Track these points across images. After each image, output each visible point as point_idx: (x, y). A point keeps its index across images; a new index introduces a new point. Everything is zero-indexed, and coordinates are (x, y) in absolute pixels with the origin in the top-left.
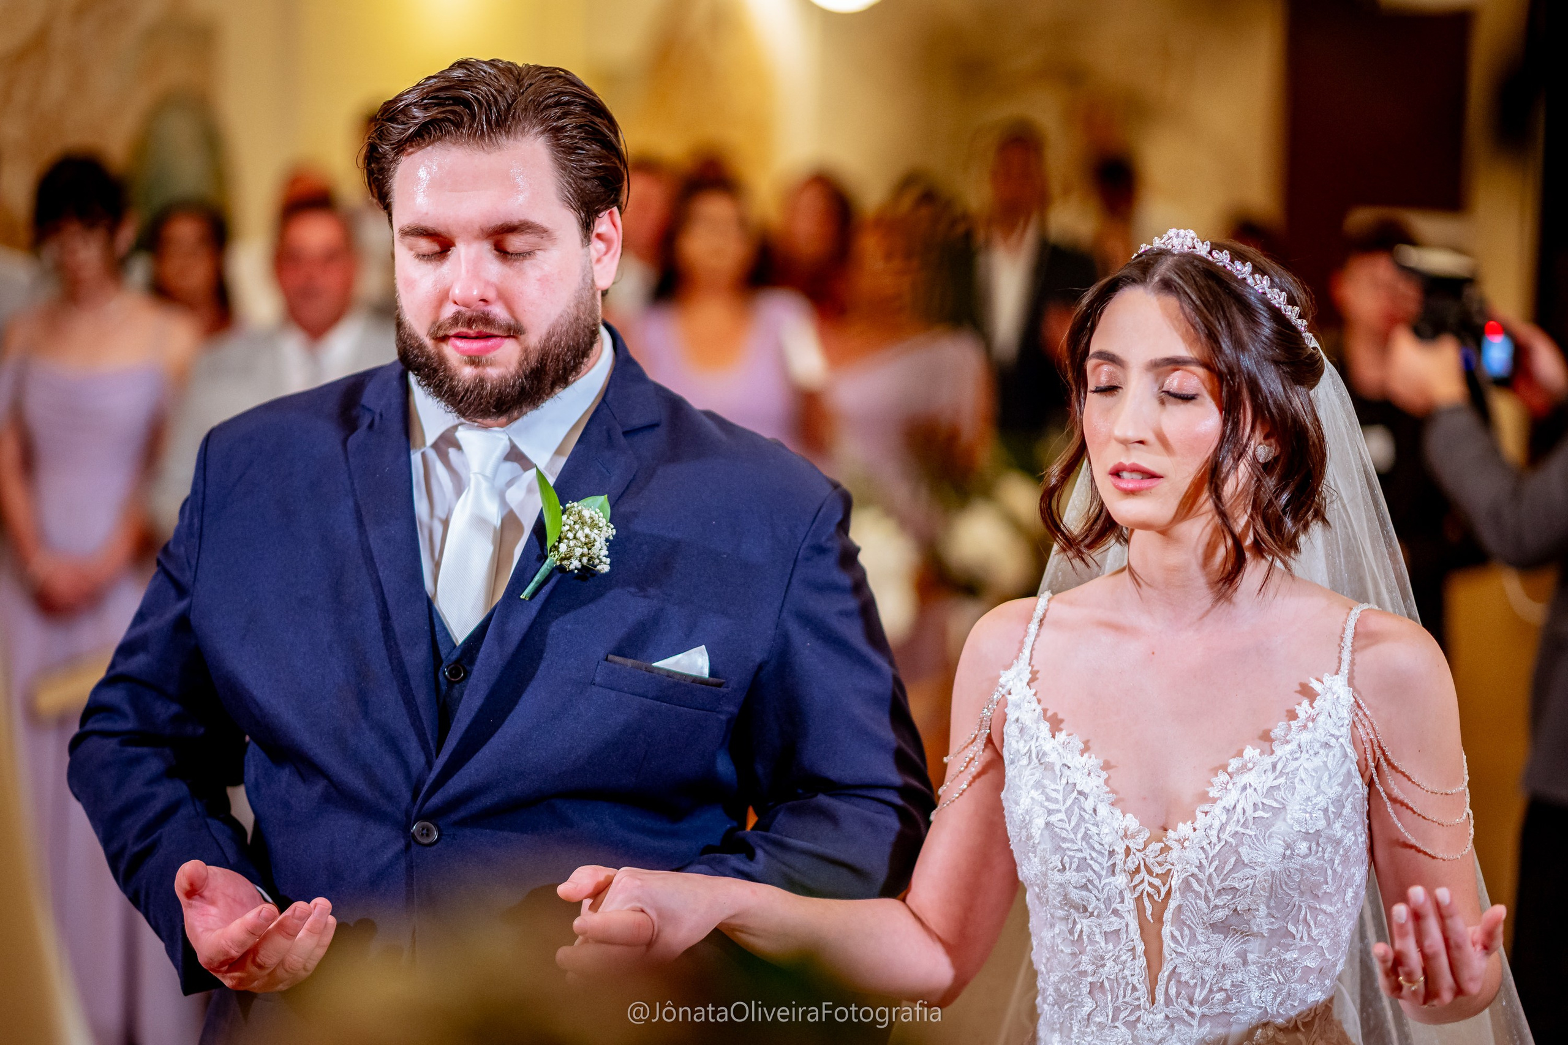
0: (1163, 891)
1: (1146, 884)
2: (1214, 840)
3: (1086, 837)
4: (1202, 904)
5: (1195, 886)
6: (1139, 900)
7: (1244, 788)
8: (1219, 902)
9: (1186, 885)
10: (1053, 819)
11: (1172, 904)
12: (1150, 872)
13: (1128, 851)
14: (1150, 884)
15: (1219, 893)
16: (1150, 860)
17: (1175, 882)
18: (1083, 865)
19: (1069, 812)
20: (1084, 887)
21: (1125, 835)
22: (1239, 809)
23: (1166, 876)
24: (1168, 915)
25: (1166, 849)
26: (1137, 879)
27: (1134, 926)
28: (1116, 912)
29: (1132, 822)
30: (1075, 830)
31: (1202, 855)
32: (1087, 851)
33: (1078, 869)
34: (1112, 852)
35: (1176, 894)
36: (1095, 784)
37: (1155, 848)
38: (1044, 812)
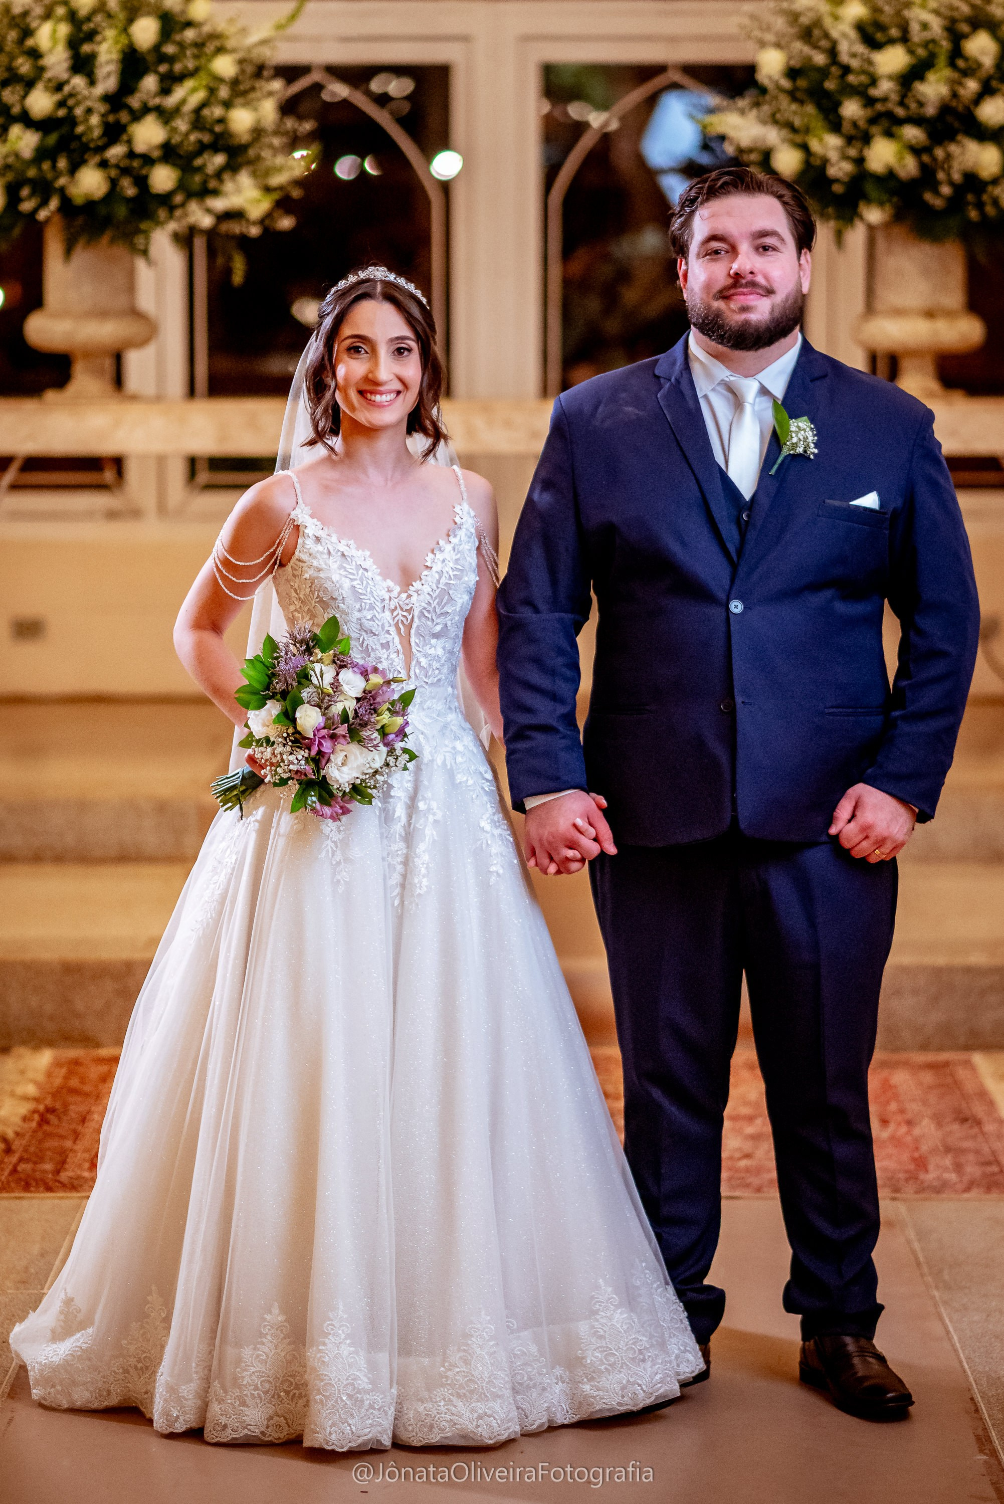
0: (410, 617)
1: (400, 616)
2: (435, 588)
3: (371, 592)
4: (429, 623)
5: (426, 614)
6: (397, 625)
8: (439, 621)
9: (422, 614)
11: (415, 625)
12: (402, 609)
13: (390, 598)
14: (403, 615)
15: (439, 616)
16: (401, 603)
17: (416, 613)
18: (371, 607)
19: (361, 579)
20: (372, 619)
21: (388, 590)
23: (409, 611)
24: (413, 631)
25: (410, 596)
26: (395, 614)
27: (397, 639)
28: (388, 632)
29: (391, 583)
30: (366, 587)
31: (428, 597)
32: (373, 599)
33: (369, 610)
34: (384, 600)
35: (416, 620)
36: (369, 563)
37: (404, 596)
38: (347, 580)
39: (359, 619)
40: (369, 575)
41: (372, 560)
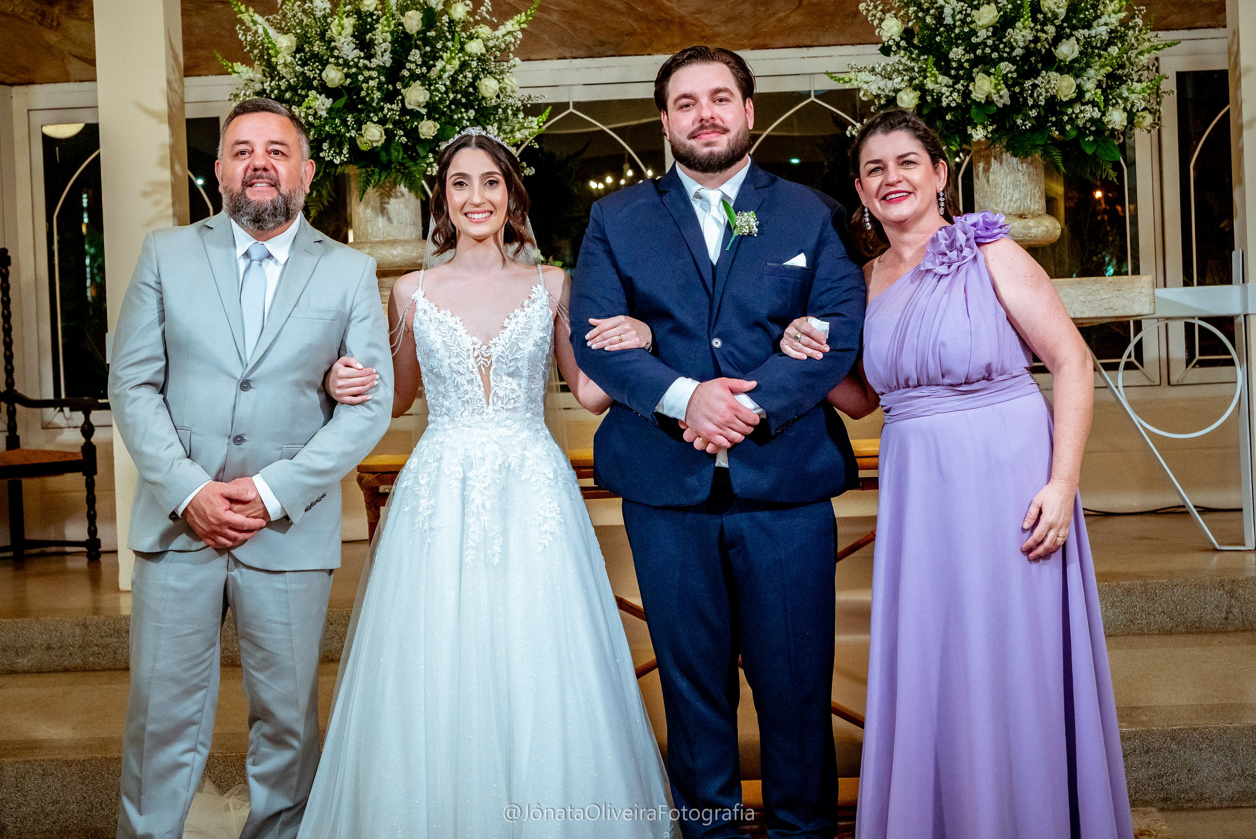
0: (489, 362)
1: (482, 362)
2: (508, 342)
3: (458, 345)
4: (504, 366)
5: (502, 360)
6: (479, 367)
7: (516, 323)
8: (511, 364)
9: (498, 360)
10: (445, 339)
11: (492, 368)
12: (483, 357)
13: (474, 349)
14: (484, 361)
15: (510, 361)
16: (482, 352)
17: (493, 359)
18: (458, 355)
19: (451, 336)
20: (459, 363)
21: (473, 344)
22: (516, 330)
23: (489, 358)
24: (491, 372)
25: (489, 348)
26: (478, 360)
27: (479, 377)
28: (472, 372)
29: (475, 339)
30: (454, 342)
31: (503, 348)
32: (459, 350)
33: (456, 357)
34: (468, 350)
35: (494, 364)
36: (459, 326)
37: (485, 347)
38: (441, 337)
39: (449, 364)
40: (458, 334)
41: (462, 323)
